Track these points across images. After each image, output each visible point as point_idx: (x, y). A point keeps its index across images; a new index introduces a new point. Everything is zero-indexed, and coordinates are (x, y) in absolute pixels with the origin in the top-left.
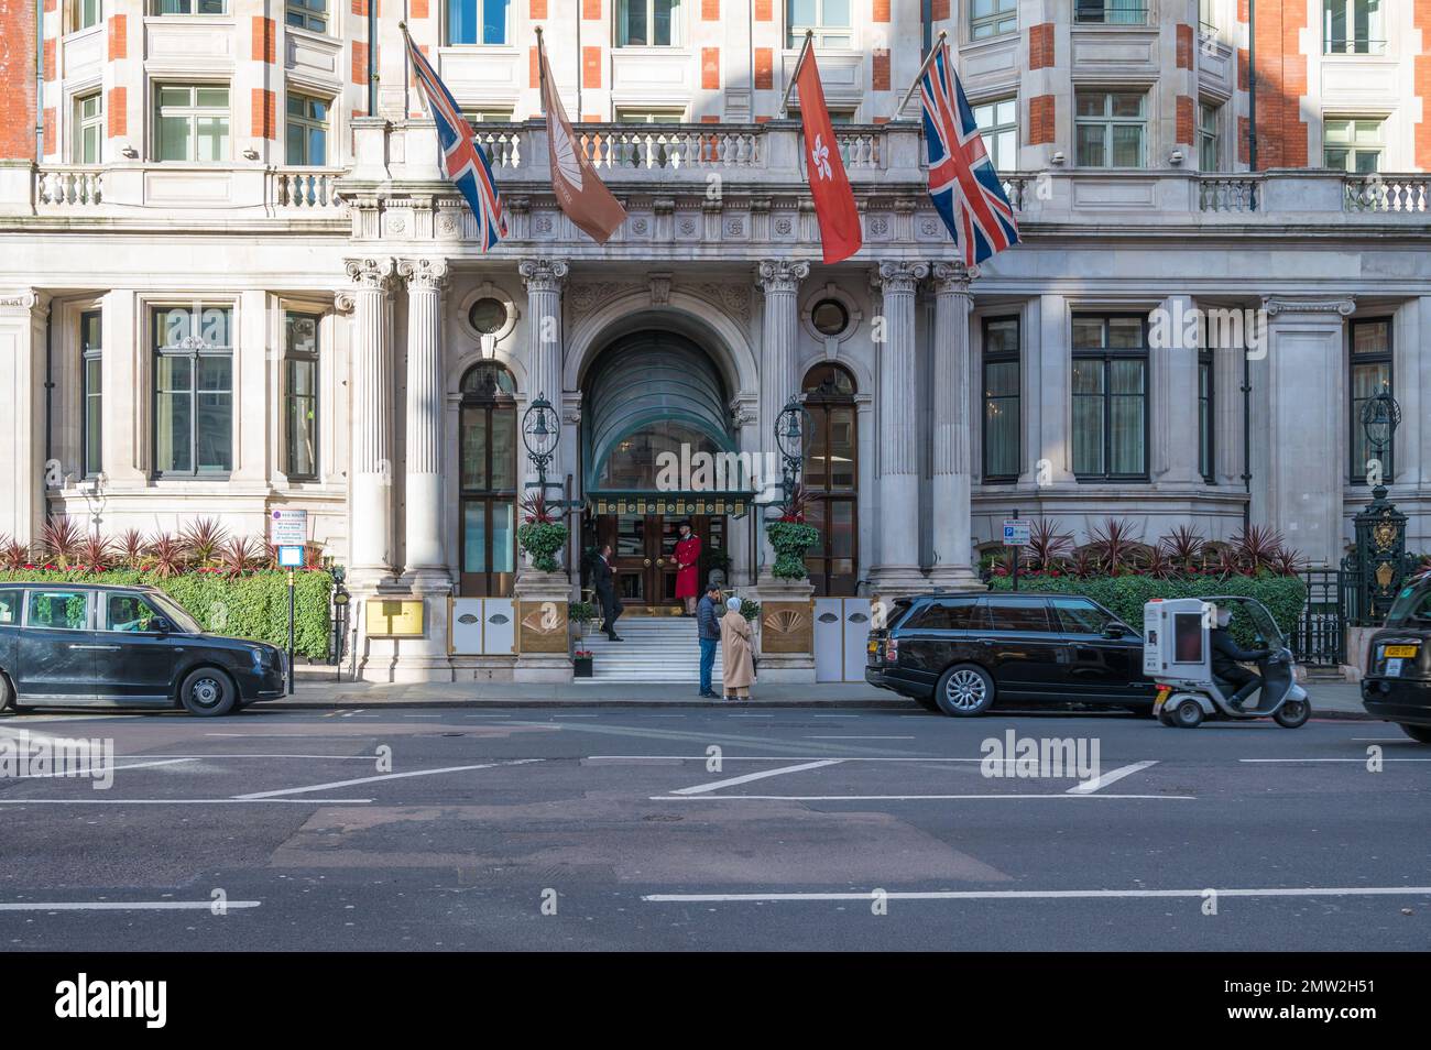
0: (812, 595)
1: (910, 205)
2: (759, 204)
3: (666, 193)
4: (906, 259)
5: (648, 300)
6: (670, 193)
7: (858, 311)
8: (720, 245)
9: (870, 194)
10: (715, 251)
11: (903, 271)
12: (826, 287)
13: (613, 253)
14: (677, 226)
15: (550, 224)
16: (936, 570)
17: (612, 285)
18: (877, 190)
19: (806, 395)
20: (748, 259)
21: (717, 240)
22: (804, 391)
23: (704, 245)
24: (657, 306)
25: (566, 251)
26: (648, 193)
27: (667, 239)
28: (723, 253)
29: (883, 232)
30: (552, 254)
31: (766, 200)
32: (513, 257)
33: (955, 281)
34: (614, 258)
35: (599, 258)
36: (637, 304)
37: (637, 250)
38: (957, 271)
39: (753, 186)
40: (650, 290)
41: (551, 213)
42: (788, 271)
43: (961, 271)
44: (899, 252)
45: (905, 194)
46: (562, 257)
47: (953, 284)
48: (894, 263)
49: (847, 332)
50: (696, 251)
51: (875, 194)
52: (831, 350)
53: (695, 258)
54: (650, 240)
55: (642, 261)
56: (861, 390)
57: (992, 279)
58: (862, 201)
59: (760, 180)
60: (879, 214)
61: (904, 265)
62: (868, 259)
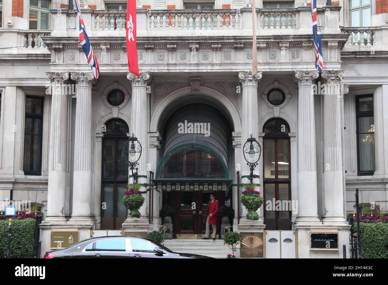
0: (265, 229)
1: (309, 45)
2: (238, 46)
3: (195, 41)
4: (308, 70)
5: (190, 90)
6: (197, 41)
7: (290, 94)
8: (220, 65)
9: (290, 40)
10: (218, 68)
11: (307, 75)
12: (274, 83)
13: (170, 69)
14: (200, 56)
15: (142, 56)
16: (326, 217)
17: (174, 83)
18: (293, 38)
19: (264, 134)
20: (234, 71)
21: (219, 62)
22: (263, 132)
23: (213, 65)
24: (193, 93)
25: (149, 68)
26: (187, 41)
27: (196, 62)
28: (222, 68)
29: (297, 58)
30: (142, 70)
31: (241, 44)
32: (125, 71)
33: (332, 80)
34: (171, 71)
35: (164, 71)
36: (185, 91)
37: (182, 68)
38: (333, 75)
39: (235, 38)
40: (191, 85)
41: (142, 51)
42: (252, 76)
43: (335, 75)
44: (305, 67)
45: (307, 40)
46: (147, 71)
47: (331, 81)
48: (303, 72)
49: (284, 104)
50: (209, 67)
51: (293, 40)
52: (277, 112)
53: (209, 71)
54: (188, 63)
55: (185, 73)
56: (292, 131)
57: (358, 78)
58: (287, 44)
59: (238, 35)
60: (295, 49)
61: (307, 73)
62: (290, 70)
